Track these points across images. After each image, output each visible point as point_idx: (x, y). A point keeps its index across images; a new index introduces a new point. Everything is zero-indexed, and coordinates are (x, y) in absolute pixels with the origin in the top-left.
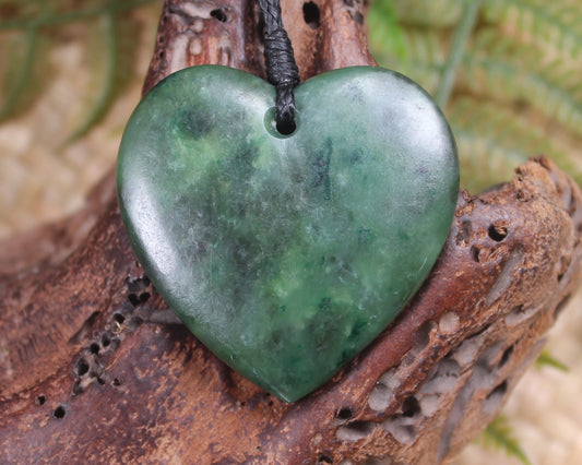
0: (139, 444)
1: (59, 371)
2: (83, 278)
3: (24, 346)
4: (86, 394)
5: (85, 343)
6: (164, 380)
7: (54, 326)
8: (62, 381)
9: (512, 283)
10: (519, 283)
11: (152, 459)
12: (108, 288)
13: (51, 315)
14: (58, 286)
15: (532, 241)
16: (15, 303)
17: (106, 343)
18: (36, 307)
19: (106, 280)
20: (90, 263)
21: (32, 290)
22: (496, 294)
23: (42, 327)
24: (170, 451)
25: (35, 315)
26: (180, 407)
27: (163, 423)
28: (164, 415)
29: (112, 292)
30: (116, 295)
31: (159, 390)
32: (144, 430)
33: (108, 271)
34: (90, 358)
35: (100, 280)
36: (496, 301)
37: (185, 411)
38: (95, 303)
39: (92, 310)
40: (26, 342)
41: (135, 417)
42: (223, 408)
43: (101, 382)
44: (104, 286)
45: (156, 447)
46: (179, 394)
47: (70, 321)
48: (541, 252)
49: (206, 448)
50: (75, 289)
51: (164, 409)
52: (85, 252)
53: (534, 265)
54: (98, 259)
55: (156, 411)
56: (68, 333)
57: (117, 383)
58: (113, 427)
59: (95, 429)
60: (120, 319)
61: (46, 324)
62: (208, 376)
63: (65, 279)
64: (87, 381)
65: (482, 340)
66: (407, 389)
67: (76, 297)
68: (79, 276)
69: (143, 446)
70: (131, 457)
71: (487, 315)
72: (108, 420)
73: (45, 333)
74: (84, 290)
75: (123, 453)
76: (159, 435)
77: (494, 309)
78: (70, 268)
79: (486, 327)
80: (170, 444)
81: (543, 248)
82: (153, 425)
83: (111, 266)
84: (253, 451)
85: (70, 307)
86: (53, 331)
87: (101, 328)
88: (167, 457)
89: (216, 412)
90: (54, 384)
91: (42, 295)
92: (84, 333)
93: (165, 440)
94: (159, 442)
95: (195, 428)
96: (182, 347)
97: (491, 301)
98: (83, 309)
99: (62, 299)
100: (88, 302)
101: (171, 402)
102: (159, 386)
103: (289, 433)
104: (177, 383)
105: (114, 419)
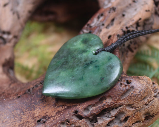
0: (31, 108)
8: (23, 92)
9: (129, 96)
10: (131, 96)
11: (33, 112)
22: (124, 97)
24: (37, 112)
26: (44, 103)
27: (39, 106)
32: (34, 105)
34: (31, 89)
41: (33, 102)
42: (53, 106)
45: (34, 110)
46: (45, 101)
49: (45, 113)
53: (136, 93)
57: (33, 94)
58: (27, 102)
59: (24, 102)
60: (41, 83)
62: (53, 99)
65: (119, 109)
66: (94, 112)
69: (32, 109)
70: (28, 110)
72: (27, 100)
75: (27, 109)
76: (36, 108)
77: (122, 102)
79: (120, 106)
82: (36, 105)
88: (36, 113)
89: (51, 107)
93: (37, 109)
95: (45, 109)
103: (62, 113)
104: (46, 98)
105: (29, 101)
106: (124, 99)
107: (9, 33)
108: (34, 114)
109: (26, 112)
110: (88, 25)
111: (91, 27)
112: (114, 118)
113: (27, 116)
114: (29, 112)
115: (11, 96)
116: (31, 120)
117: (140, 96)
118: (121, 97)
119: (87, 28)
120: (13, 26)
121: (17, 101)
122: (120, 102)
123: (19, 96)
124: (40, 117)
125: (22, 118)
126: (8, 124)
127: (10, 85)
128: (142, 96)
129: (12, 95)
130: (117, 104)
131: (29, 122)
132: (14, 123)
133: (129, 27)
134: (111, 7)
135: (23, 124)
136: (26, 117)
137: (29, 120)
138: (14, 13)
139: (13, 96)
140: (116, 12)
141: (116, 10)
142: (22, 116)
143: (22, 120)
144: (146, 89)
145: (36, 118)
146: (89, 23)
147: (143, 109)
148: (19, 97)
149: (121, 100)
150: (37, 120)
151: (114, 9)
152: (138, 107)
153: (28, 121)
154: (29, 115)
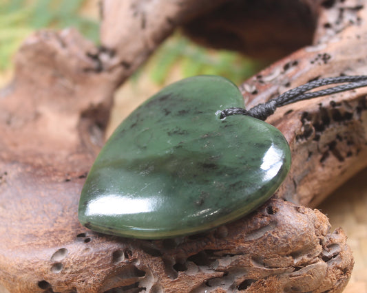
106: (251, 241)
107: (113, 53)
109: (67, 213)
110: (259, 77)
111: (262, 82)
112: (222, 273)
113: (67, 220)
115: (54, 175)
116: (71, 230)
117: (285, 245)
118: (246, 237)
119: (255, 81)
120: (126, 41)
121: (61, 187)
122: (241, 244)
123: (69, 178)
125: (57, 221)
126: (27, 225)
127: (72, 154)
128: (288, 246)
129: (59, 174)
130: (235, 247)
131: (64, 233)
132: (39, 225)
133: (339, 104)
134: (322, 53)
135: (53, 232)
136: (64, 221)
137: (66, 229)
138: (135, 15)
139: (60, 176)
140: (327, 66)
141: (329, 61)
142: (57, 218)
143: (56, 225)
144: (303, 235)
145: (80, 229)
146: (263, 73)
147: (287, 274)
148: (68, 181)
149: (245, 242)
150: (79, 233)
151: (326, 58)
152: (277, 268)
153: (64, 229)
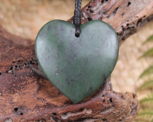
1: (6, 66)
2: (25, 52)
3: (4, 57)
4: (8, 74)
5: (16, 64)
6: (25, 82)
7: (13, 57)
8: (5, 68)
10: (109, 114)
11: (11, 96)
12: (28, 57)
13: (14, 55)
14: (19, 50)
15: (118, 107)
16: (9, 47)
17: (19, 67)
18: (12, 51)
19: (29, 55)
20: (29, 50)
21: (14, 47)
22: (103, 113)
23: (10, 56)
24: (16, 97)
25: (11, 53)
26: (25, 90)
27: (19, 90)
28: (20, 89)
29: (28, 58)
30: (28, 59)
31: (23, 83)
32: (14, 89)
33: (31, 54)
34: (14, 68)
35: (28, 54)
36: (102, 114)
37: (25, 91)
38: (24, 58)
39: (22, 59)
40: (5, 56)
41: (14, 85)
42: (33, 96)
43: (13, 73)
44: (28, 56)
45: (14, 94)
46: (26, 87)
47: (16, 58)
48: (118, 111)
49: (23, 101)
50: (22, 53)
51: (21, 88)
52: (29, 47)
53: (115, 112)
54: (31, 50)
55: (19, 87)
56: (14, 60)
57: (15, 76)
58: (8, 84)
59: (5, 82)
60: (26, 64)
61: (11, 55)
62: (34, 88)
63: (22, 49)
64: (10, 71)
65: (94, 120)
66: (71, 119)
67: (21, 54)
68: (25, 51)
69: (12, 92)
70: (8, 92)
71: (98, 116)
72: (9, 82)
73: (10, 57)
74: (23, 54)
75: (7, 91)
76: (16, 92)
77: (101, 116)
78: (24, 48)
79: (96, 118)
80: (17, 95)
81: (119, 110)
82: (16, 89)
83: (32, 53)
84: (32, 108)
85: (18, 55)
86: (12, 58)
87: (21, 63)
88: (14, 98)
89: (31, 96)
90: (4, 68)
91: (15, 50)
92: (17, 62)
93: (17, 94)
94: (15, 94)
95: (24, 96)
96: (34, 78)
97: (101, 113)
98: (21, 58)
99: (18, 53)
100: (22, 57)
101: (24, 87)
102: (23, 82)
103: (41, 110)
104: (27, 84)
105: (10, 83)
108: (13, 98)
109: (5, 94)
114: (8, 95)
116: (9, 105)
122: (98, 115)
124: (18, 104)
130: (94, 116)
131: (6, 107)
133: (131, 24)
136: (3, 99)
144: (126, 110)
145: (14, 105)
150: (15, 107)
153: (5, 104)
154: (7, 97)
